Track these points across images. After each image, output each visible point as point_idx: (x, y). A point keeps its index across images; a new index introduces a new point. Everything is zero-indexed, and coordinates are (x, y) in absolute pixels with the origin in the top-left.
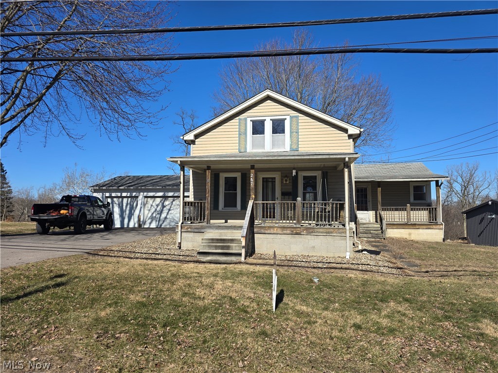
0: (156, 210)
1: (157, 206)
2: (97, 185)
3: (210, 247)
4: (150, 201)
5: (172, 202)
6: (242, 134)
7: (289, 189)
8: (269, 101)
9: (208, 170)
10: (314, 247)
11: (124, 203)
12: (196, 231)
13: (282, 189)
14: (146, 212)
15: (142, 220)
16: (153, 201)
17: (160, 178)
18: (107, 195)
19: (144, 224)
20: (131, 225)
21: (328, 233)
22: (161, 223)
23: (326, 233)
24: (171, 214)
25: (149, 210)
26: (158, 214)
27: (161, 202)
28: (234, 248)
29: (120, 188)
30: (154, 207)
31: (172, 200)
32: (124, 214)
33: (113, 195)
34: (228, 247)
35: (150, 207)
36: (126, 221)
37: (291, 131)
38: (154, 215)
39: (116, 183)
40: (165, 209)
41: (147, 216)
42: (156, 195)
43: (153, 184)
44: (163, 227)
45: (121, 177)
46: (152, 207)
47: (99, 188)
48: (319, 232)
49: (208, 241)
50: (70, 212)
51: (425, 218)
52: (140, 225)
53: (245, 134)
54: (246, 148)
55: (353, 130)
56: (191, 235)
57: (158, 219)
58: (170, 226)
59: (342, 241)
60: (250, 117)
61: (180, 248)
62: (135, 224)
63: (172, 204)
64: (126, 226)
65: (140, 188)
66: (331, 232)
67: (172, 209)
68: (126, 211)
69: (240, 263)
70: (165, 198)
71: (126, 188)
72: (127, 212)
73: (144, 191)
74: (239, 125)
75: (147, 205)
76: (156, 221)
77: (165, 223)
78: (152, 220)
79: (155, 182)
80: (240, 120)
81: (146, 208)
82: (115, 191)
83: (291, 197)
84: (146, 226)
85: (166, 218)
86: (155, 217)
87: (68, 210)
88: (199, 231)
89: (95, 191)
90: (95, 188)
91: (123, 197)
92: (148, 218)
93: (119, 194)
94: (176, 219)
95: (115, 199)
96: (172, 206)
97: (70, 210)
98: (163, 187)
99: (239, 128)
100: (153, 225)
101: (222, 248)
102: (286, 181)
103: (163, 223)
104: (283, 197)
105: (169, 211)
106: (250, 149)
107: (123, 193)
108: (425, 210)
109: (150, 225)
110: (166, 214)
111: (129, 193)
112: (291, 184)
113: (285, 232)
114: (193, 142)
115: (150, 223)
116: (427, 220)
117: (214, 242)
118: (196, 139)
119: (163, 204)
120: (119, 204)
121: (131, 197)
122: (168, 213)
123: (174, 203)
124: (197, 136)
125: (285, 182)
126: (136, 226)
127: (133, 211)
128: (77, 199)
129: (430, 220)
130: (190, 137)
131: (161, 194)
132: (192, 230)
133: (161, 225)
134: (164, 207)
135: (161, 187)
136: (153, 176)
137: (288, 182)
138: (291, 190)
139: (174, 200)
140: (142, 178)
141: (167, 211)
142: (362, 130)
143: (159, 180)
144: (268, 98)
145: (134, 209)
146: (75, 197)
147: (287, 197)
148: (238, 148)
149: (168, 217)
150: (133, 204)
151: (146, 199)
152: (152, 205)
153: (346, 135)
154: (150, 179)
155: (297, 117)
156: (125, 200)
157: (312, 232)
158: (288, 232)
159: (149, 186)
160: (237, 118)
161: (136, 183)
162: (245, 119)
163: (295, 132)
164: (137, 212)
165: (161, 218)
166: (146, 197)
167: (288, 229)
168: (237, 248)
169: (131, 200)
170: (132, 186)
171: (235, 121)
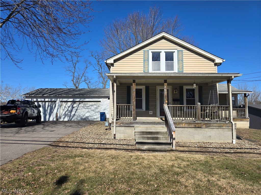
0: (68, 109)
1: (69, 107)
2: (27, 94)
3: (143, 138)
4: (64, 104)
5: (79, 105)
6: (146, 60)
7: (178, 97)
8: (163, 40)
9: (134, 83)
10: (210, 136)
11: (46, 105)
12: (126, 125)
13: (173, 97)
14: (61, 111)
15: (58, 116)
16: (66, 104)
17: (68, 90)
18: (35, 100)
19: (60, 119)
20: (51, 119)
21: (220, 127)
22: (71, 117)
23: (219, 126)
24: (78, 112)
25: (63, 110)
26: (69, 112)
27: (71, 105)
28: (161, 138)
29: (44, 95)
30: (67, 108)
31: (78, 104)
32: (46, 112)
33: (39, 100)
34: (157, 138)
35: (64, 107)
36: (47, 117)
37: (178, 60)
38: (67, 113)
39: (40, 92)
40: (74, 109)
41: (62, 114)
42: (68, 100)
43: (66, 93)
44: (72, 120)
45: (42, 89)
46: (65, 108)
47: (30, 95)
48: (214, 126)
49: (139, 134)
50: (18, 112)
51: (235, 115)
52: (57, 119)
53: (148, 60)
54: (148, 70)
55: (218, 60)
56: (123, 129)
57: (69, 116)
58: (77, 119)
59: (229, 132)
60: (150, 50)
61: (115, 138)
62: (53, 119)
63: (79, 106)
64: (47, 120)
65: (58, 96)
66: (222, 126)
67: (78, 109)
68: (47, 111)
69: (172, 150)
70: (74, 102)
71: (48, 96)
72: (49, 111)
73: (60, 98)
74: (144, 55)
75: (62, 107)
76: (68, 117)
77: (74, 118)
78: (65, 116)
79: (66, 92)
80: (144, 51)
81: (61, 109)
82: (40, 97)
83: (179, 102)
84: (61, 120)
85: (74, 115)
86: (67, 114)
87: (16, 110)
88: (129, 125)
89: (27, 97)
90: (27, 95)
91: (45, 102)
92: (62, 115)
93: (43, 100)
94: (81, 115)
95: (40, 103)
96: (79, 107)
97: (18, 110)
98: (73, 95)
99: (144, 57)
100: (66, 119)
101: (153, 138)
102: (176, 91)
103: (72, 118)
104: (174, 102)
105: (76, 111)
106: (151, 71)
107: (46, 99)
108: (235, 110)
109: (64, 119)
110: (75, 112)
111: (50, 99)
112: (179, 94)
113: (190, 126)
114: (112, 65)
115: (64, 118)
116: (236, 116)
117: (144, 134)
118: (114, 63)
119: (73, 106)
120: (43, 106)
121: (51, 101)
122: (76, 112)
123: (80, 105)
124: (115, 61)
125: (175, 93)
126: (55, 119)
127: (52, 110)
128: (20, 103)
129: (238, 116)
130: (111, 61)
131: (71, 100)
132: (124, 125)
133: (71, 119)
134: (73, 108)
135: (72, 96)
136: (64, 89)
137: (177, 93)
138: (179, 98)
139: (80, 104)
140: (56, 89)
141: (75, 110)
142: (224, 60)
143: (68, 91)
144: (163, 38)
145: (53, 109)
146: (18, 101)
147: (176, 102)
148: (143, 69)
149: (76, 114)
150: (53, 106)
151: (61, 103)
152: (65, 107)
153: (213, 63)
154: (62, 90)
155: (182, 51)
156: (47, 104)
157: (209, 126)
158: (193, 126)
159: (64, 95)
160: (143, 50)
161: (54, 93)
162: (148, 51)
163: (181, 61)
164: (55, 111)
165: (71, 115)
166: (61, 101)
167: (193, 124)
168: (164, 139)
169: (51, 103)
170: (52, 94)
171: (141, 52)
